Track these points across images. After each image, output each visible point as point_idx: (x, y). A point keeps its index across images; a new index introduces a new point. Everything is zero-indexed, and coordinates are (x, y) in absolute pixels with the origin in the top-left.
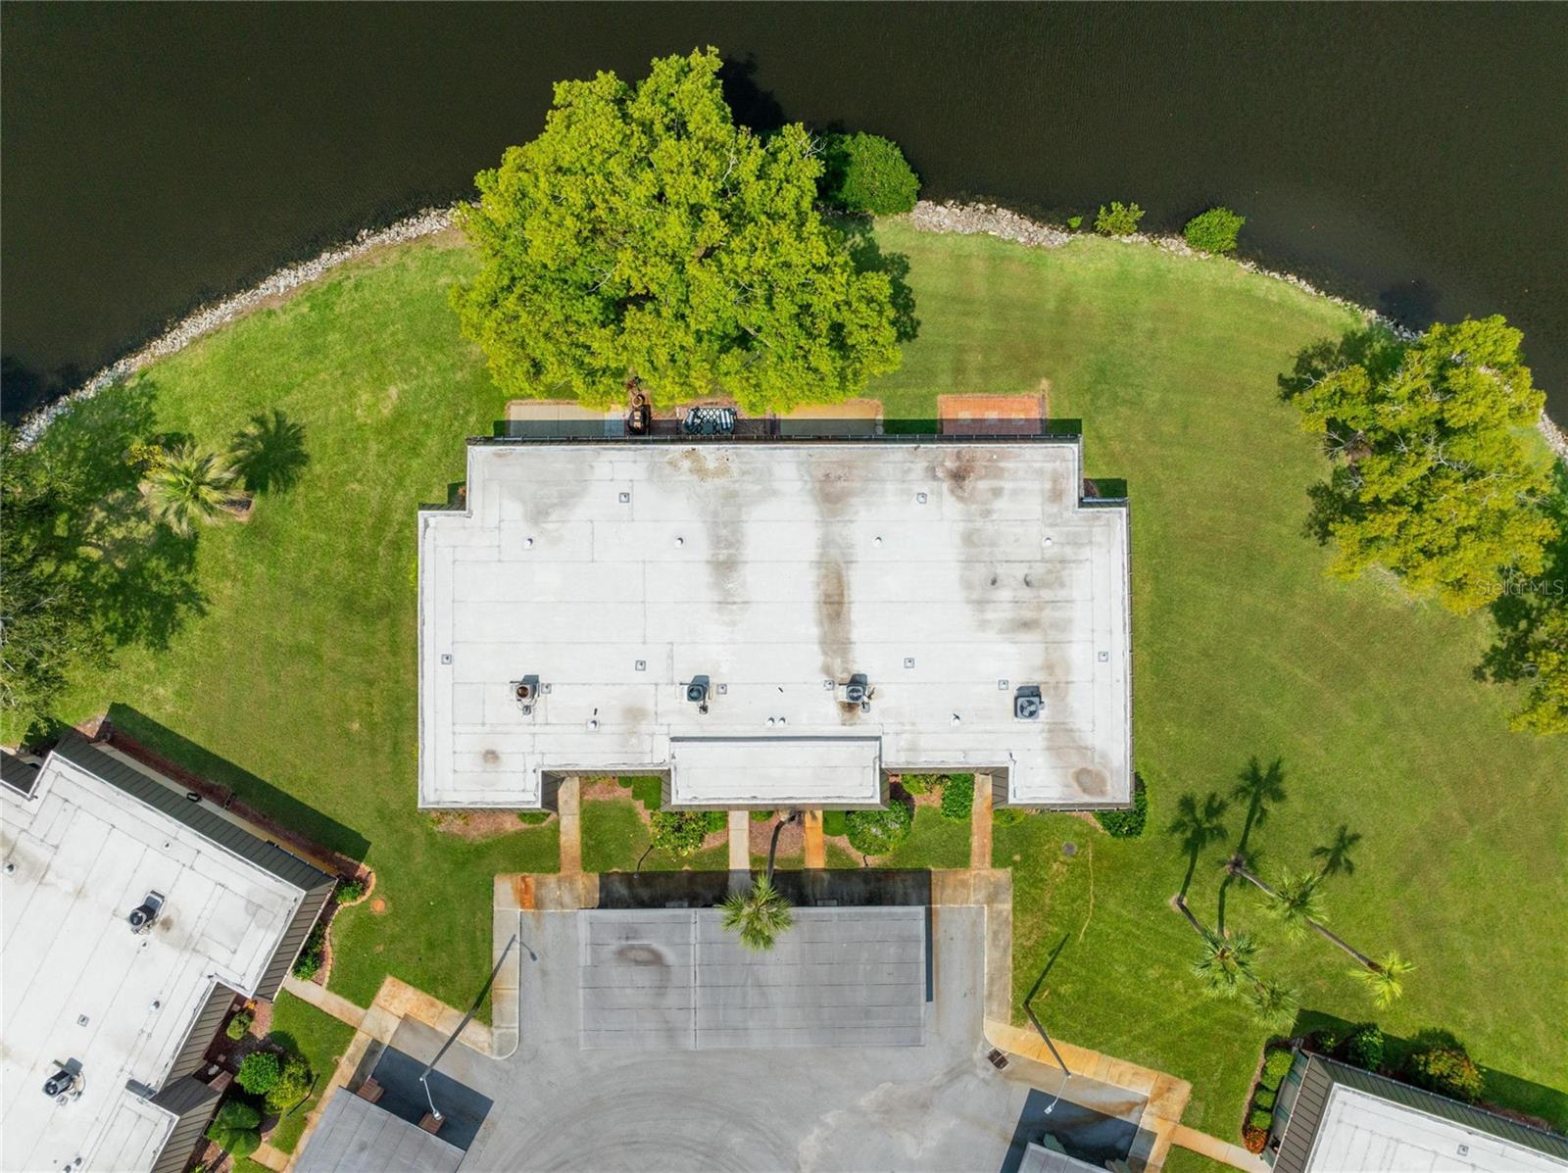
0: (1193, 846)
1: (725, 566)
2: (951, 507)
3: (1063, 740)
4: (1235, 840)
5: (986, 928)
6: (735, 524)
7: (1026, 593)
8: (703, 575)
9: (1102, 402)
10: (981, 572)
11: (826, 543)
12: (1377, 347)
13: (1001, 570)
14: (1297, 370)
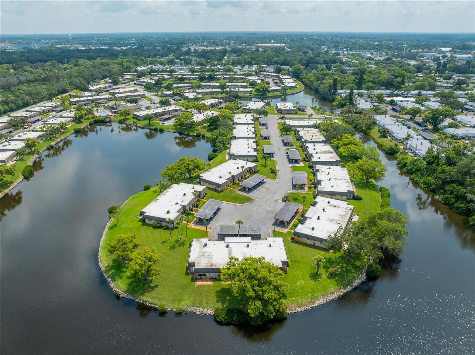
0: (183, 243)
2: (213, 262)
7: (204, 255)
9: (187, 284)
10: (210, 257)
12: (139, 294)
13: (207, 257)
14: (155, 289)
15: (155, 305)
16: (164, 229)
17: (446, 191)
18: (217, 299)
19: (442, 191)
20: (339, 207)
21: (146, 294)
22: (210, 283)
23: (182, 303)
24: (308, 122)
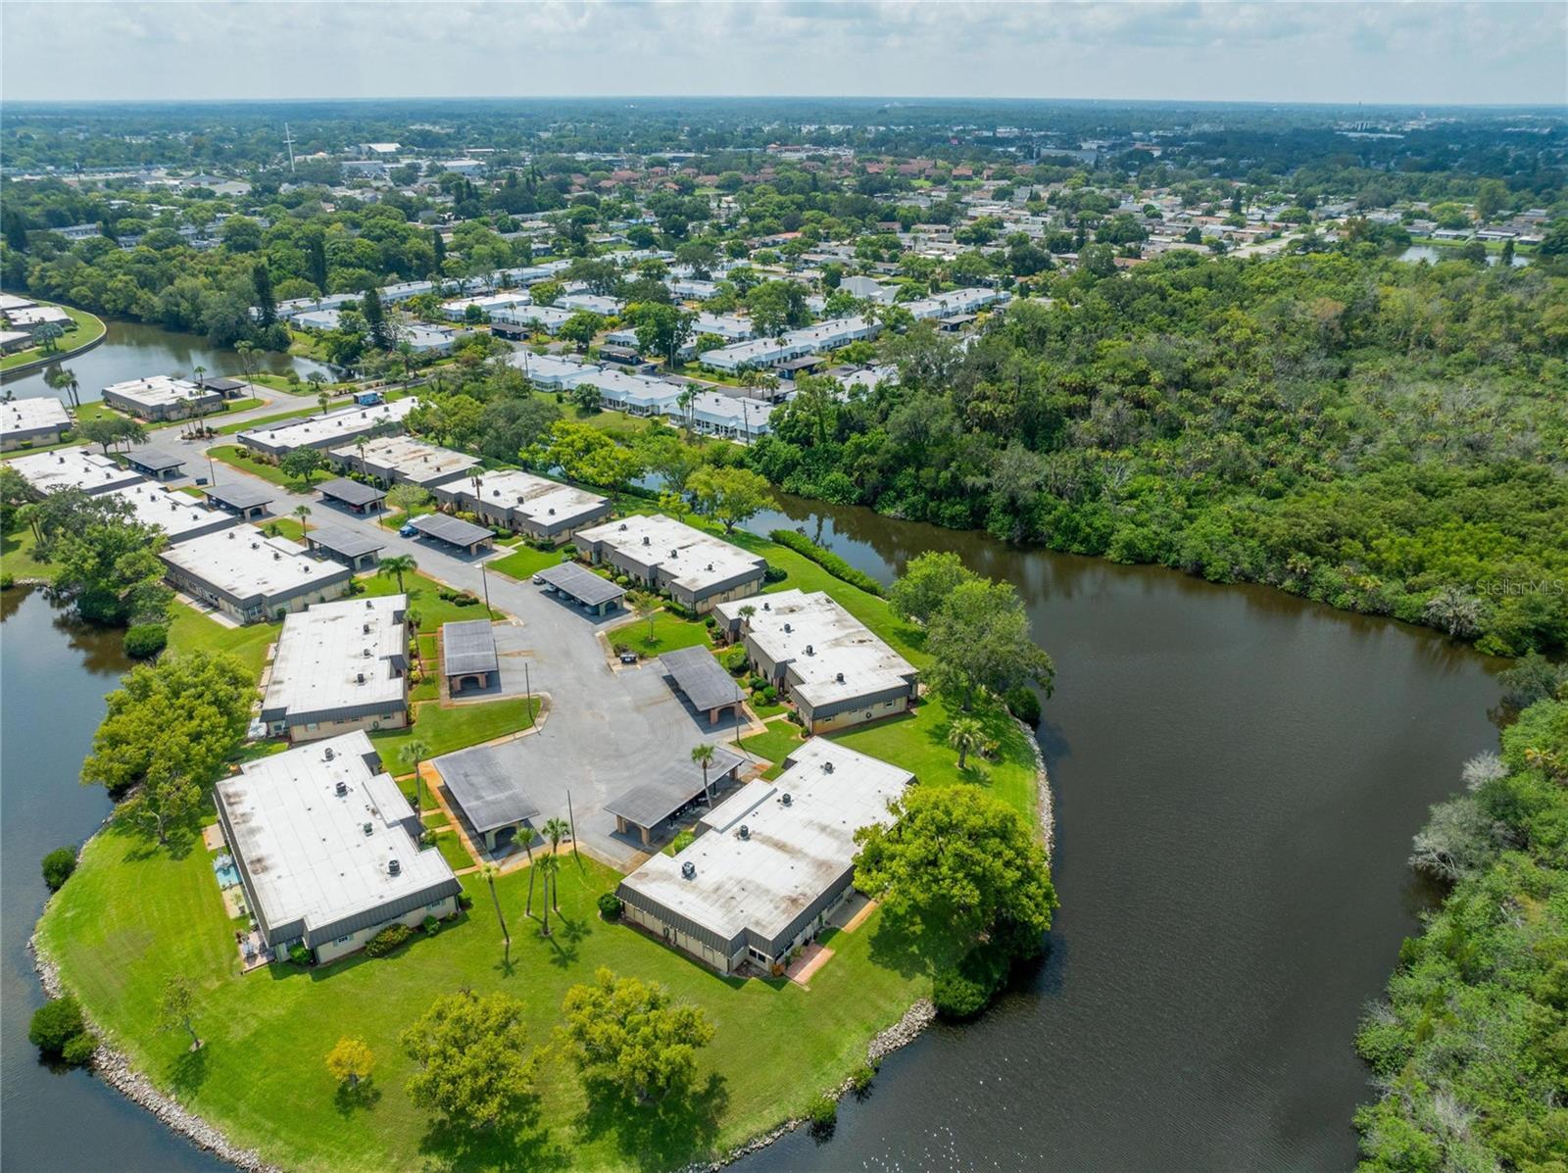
1: (823, 829)
2: (784, 892)
3: (666, 877)
4: (556, 939)
5: (615, 859)
6: (837, 838)
7: (729, 895)
8: (826, 822)
9: (780, 1003)
10: (751, 887)
11: (806, 855)
12: (699, 1142)
13: (745, 894)
14: (723, 1090)
15: (784, 1124)
16: (432, 936)
17: (902, 490)
18: (897, 972)
19: (892, 494)
20: (802, 609)
21: (721, 1124)
22: (823, 956)
23: (842, 1054)
24: (340, 424)
